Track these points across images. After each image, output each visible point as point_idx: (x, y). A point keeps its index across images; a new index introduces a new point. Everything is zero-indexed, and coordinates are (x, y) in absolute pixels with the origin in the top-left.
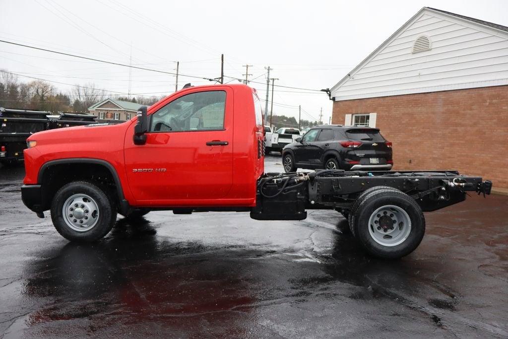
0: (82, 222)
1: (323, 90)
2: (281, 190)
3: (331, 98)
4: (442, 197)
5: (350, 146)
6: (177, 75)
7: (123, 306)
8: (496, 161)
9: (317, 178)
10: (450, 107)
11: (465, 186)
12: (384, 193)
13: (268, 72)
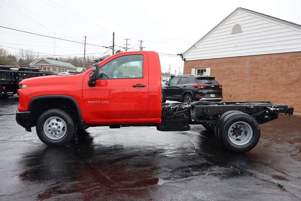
0: (56, 134)
1: (178, 55)
2: (175, 113)
3: (183, 59)
4: (266, 117)
5: (199, 87)
6: (85, 44)
7: (99, 184)
8: (280, 95)
9: (196, 106)
10: (254, 65)
11: (279, 110)
12: (238, 114)
13: (141, 43)
